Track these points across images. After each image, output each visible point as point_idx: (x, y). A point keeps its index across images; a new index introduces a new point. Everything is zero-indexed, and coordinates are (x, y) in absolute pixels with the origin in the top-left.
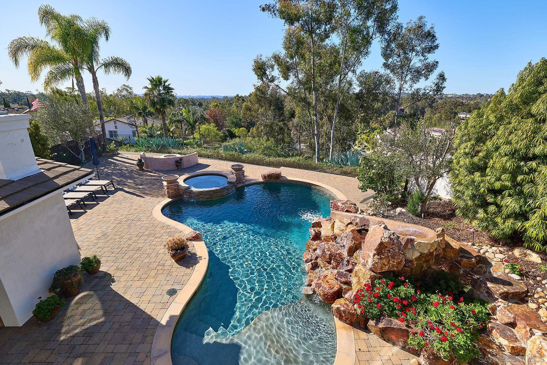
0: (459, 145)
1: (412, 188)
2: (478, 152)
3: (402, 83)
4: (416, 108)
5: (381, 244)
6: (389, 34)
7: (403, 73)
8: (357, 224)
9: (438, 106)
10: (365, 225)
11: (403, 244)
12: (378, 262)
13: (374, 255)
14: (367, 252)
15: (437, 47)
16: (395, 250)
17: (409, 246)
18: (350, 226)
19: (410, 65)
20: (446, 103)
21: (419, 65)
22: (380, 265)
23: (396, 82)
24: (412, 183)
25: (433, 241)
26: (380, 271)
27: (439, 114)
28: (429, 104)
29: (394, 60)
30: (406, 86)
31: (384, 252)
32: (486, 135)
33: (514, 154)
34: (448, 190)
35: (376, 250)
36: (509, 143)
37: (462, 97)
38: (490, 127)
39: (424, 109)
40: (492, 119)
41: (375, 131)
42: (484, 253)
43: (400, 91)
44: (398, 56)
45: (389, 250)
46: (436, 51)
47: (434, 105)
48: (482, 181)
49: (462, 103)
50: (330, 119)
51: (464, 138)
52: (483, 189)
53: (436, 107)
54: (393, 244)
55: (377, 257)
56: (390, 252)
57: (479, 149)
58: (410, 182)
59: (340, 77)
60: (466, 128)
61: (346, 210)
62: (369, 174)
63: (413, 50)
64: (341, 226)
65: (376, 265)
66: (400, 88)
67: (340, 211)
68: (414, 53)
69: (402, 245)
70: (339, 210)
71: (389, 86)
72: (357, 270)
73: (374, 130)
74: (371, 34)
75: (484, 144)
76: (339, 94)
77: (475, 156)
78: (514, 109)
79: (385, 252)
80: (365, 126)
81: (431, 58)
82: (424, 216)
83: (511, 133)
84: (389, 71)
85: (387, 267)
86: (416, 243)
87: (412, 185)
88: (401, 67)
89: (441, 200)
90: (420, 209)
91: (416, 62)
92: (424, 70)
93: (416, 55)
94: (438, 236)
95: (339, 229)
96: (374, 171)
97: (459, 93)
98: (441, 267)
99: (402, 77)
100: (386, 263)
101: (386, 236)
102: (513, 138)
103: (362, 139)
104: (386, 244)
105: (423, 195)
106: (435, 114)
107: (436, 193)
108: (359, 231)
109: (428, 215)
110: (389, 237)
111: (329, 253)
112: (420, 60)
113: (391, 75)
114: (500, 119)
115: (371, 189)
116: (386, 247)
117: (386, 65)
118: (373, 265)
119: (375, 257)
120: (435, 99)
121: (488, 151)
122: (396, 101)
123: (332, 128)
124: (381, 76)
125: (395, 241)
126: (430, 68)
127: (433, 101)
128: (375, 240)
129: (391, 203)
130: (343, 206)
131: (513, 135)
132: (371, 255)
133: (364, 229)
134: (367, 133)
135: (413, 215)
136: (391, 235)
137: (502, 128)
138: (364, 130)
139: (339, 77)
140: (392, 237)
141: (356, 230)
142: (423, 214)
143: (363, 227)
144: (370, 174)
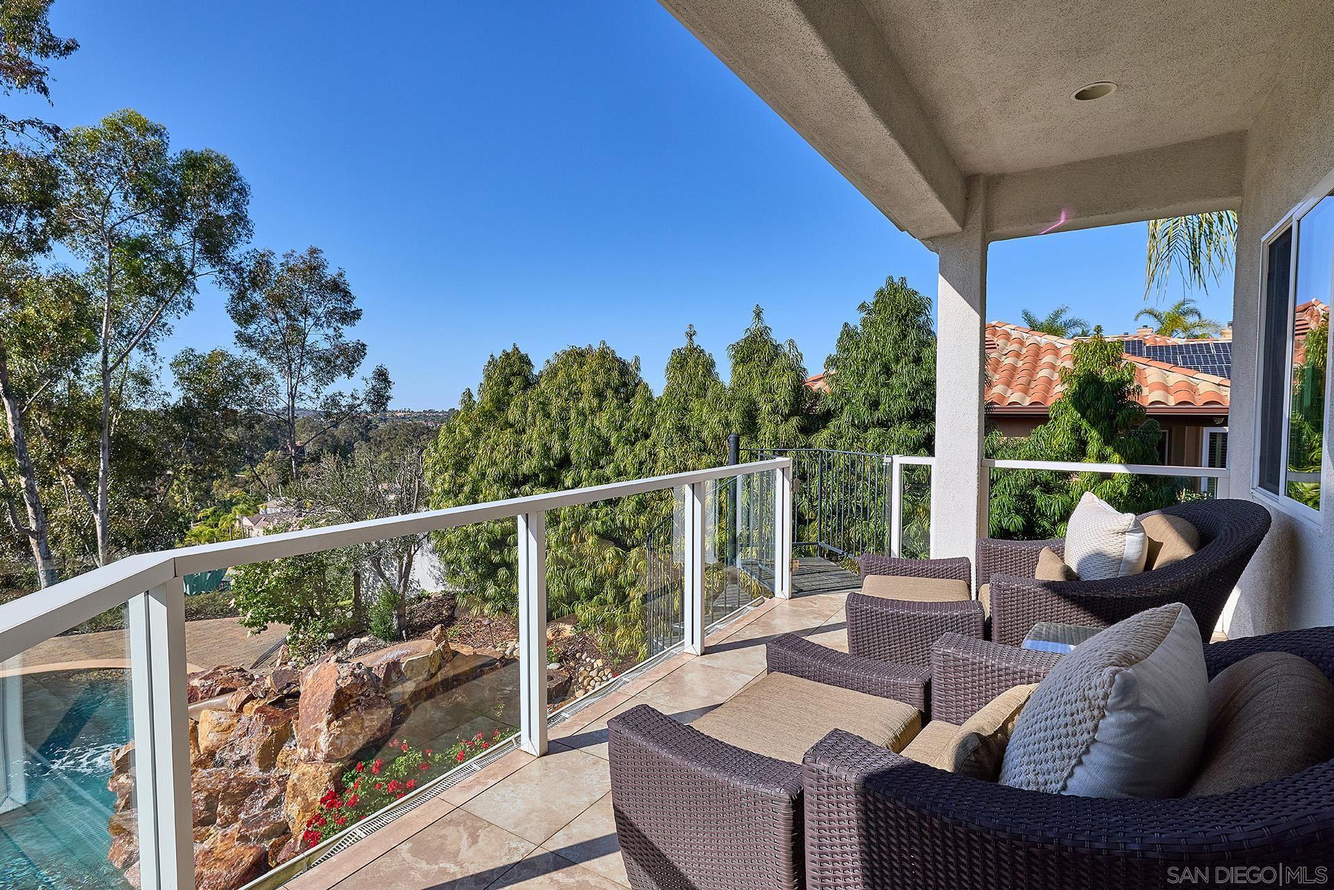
0: (434, 479)
1: (370, 593)
2: (462, 486)
3: (294, 381)
4: (332, 442)
5: (340, 692)
6: (238, 269)
7: (291, 360)
8: (266, 692)
9: (380, 437)
10: (289, 685)
11: (382, 676)
12: (341, 733)
13: (329, 723)
14: (312, 727)
15: (357, 315)
16: (369, 695)
17: (394, 677)
18: (248, 705)
19: (307, 343)
20: (396, 429)
21: (325, 345)
22: (345, 738)
23: (278, 377)
24: (367, 584)
25: (432, 652)
26: (348, 751)
27: (387, 454)
28: (361, 433)
29: (261, 327)
30: (306, 389)
31: (348, 708)
32: (465, 458)
33: (503, 477)
34: (437, 576)
35: (332, 710)
36: (494, 463)
37: (421, 415)
38: (468, 446)
39: (351, 444)
40: (467, 434)
41: (233, 509)
42: (511, 653)
43: (293, 399)
44: (273, 321)
45: (358, 700)
46: (357, 323)
47: (371, 434)
48: (479, 531)
49: (428, 428)
50: (83, 479)
51: (438, 467)
52: (482, 544)
53: (376, 440)
54: (364, 684)
55: (337, 724)
56: (360, 704)
57: (462, 480)
58: (364, 583)
59: (105, 361)
60: (436, 451)
61: (218, 689)
62: (267, 582)
63: (305, 312)
64: (222, 720)
65: (338, 742)
66: (291, 393)
67: (202, 698)
68: (310, 321)
69: (380, 679)
70: (197, 699)
71: (260, 387)
72: (296, 781)
73: (227, 506)
74: (188, 265)
75: (466, 472)
76: (107, 408)
77: (459, 492)
78: (489, 417)
79: (350, 708)
80: (196, 500)
81: (351, 334)
82: (407, 634)
83: (493, 450)
84: (253, 354)
85: (361, 737)
86: (403, 665)
87: (368, 588)
88: (286, 345)
89: (429, 598)
90: (395, 623)
91: (318, 338)
92: (338, 357)
93: (315, 324)
94: (438, 641)
95: (216, 729)
96: (276, 573)
97: (418, 408)
98: (456, 698)
99: (290, 368)
100: (357, 731)
101: (345, 674)
102: (497, 456)
103: (194, 536)
104: (350, 691)
105: (394, 592)
106: (379, 453)
107: (419, 588)
108: (279, 703)
109: (414, 631)
110: (352, 674)
111: (205, 794)
112: (327, 337)
113: (263, 362)
114: (477, 433)
115: (276, 622)
116: (351, 697)
117: (245, 340)
118: (331, 744)
119: (332, 726)
120: (370, 422)
121: (474, 482)
122: (285, 425)
123: (95, 508)
124: (239, 365)
125: (365, 677)
126: (352, 356)
127: (367, 426)
128: (324, 694)
129: (332, 634)
130: (209, 682)
131: (495, 453)
132: (322, 725)
133: (288, 696)
134: (208, 517)
135: (386, 640)
136: (354, 669)
137: (481, 445)
138: (196, 510)
139: (99, 357)
140: (357, 671)
141: (269, 704)
142: (404, 632)
143: (285, 692)
144: (270, 582)
